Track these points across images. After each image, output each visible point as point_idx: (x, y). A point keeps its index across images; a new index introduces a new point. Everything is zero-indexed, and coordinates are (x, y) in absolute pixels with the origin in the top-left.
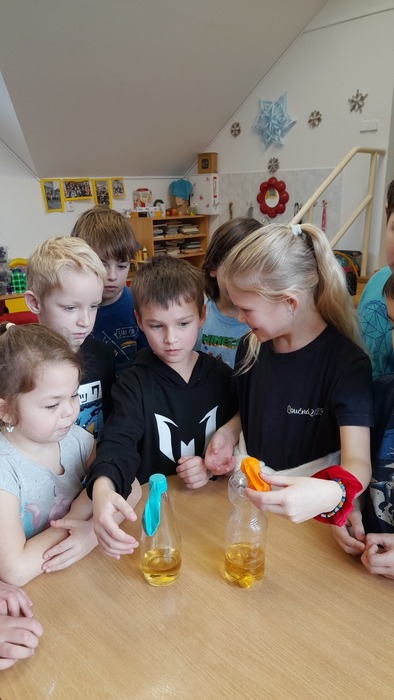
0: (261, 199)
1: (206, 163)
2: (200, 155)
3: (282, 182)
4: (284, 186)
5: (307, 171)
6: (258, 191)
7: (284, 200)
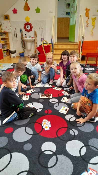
0: (25, 27)
1: (7, 17)
2: (5, 15)
3: (30, 23)
4: (31, 24)
5: (37, 21)
6: (24, 25)
7: (31, 28)
